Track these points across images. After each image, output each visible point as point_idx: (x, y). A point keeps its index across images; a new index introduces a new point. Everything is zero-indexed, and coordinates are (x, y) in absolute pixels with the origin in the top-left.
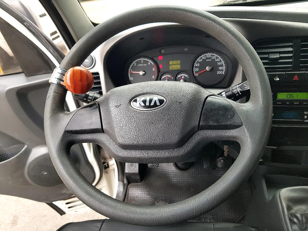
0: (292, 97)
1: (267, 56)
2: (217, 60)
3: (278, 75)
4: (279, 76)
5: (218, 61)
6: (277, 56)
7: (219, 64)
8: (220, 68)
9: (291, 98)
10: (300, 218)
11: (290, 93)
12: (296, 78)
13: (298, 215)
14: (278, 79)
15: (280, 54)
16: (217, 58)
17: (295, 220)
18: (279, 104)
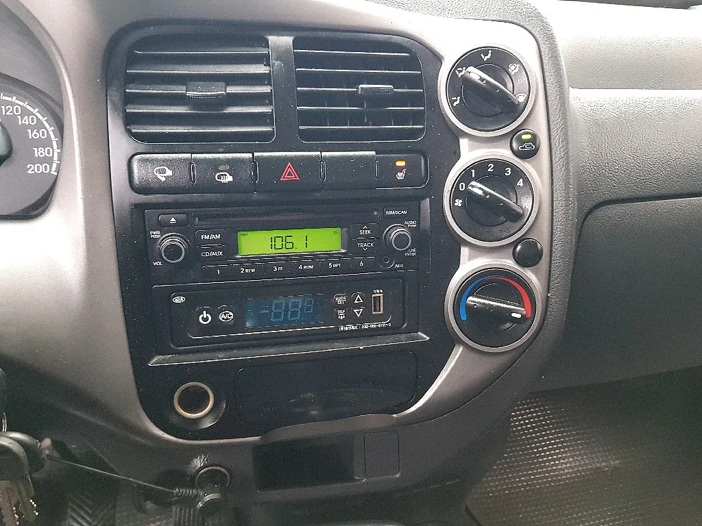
0: (289, 246)
1: (180, 89)
2: (26, 121)
3: (228, 161)
4: (233, 166)
5: (29, 126)
6: (218, 90)
7: (32, 134)
8: (39, 152)
9: (286, 250)
12: (289, 175)
14: (229, 178)
15: (226, 84)
16: (25, 112)
18: (246, 276)
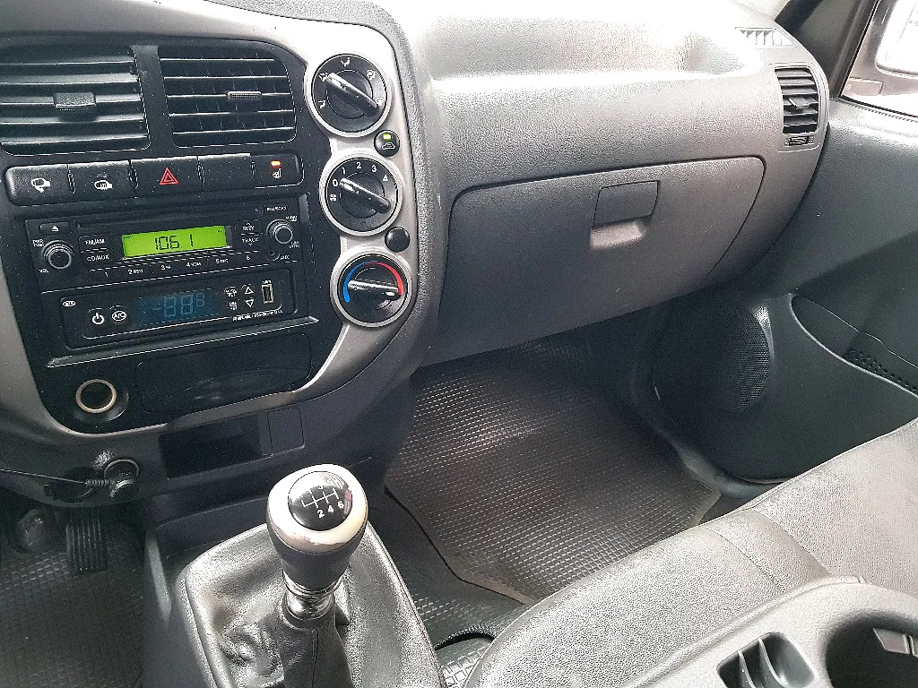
0: (175, 245)
1: (48, 101)
3: (105, 169)
4: (111, 174)
6: (88, 101)
9: (170, 250)
10: (257, 639)
11: (163, 233)
12: (168, 179)
13: (252, 630)
14: (110, 186)
15: (95, 95)
17: (245, 650)
18: (134, 277)
